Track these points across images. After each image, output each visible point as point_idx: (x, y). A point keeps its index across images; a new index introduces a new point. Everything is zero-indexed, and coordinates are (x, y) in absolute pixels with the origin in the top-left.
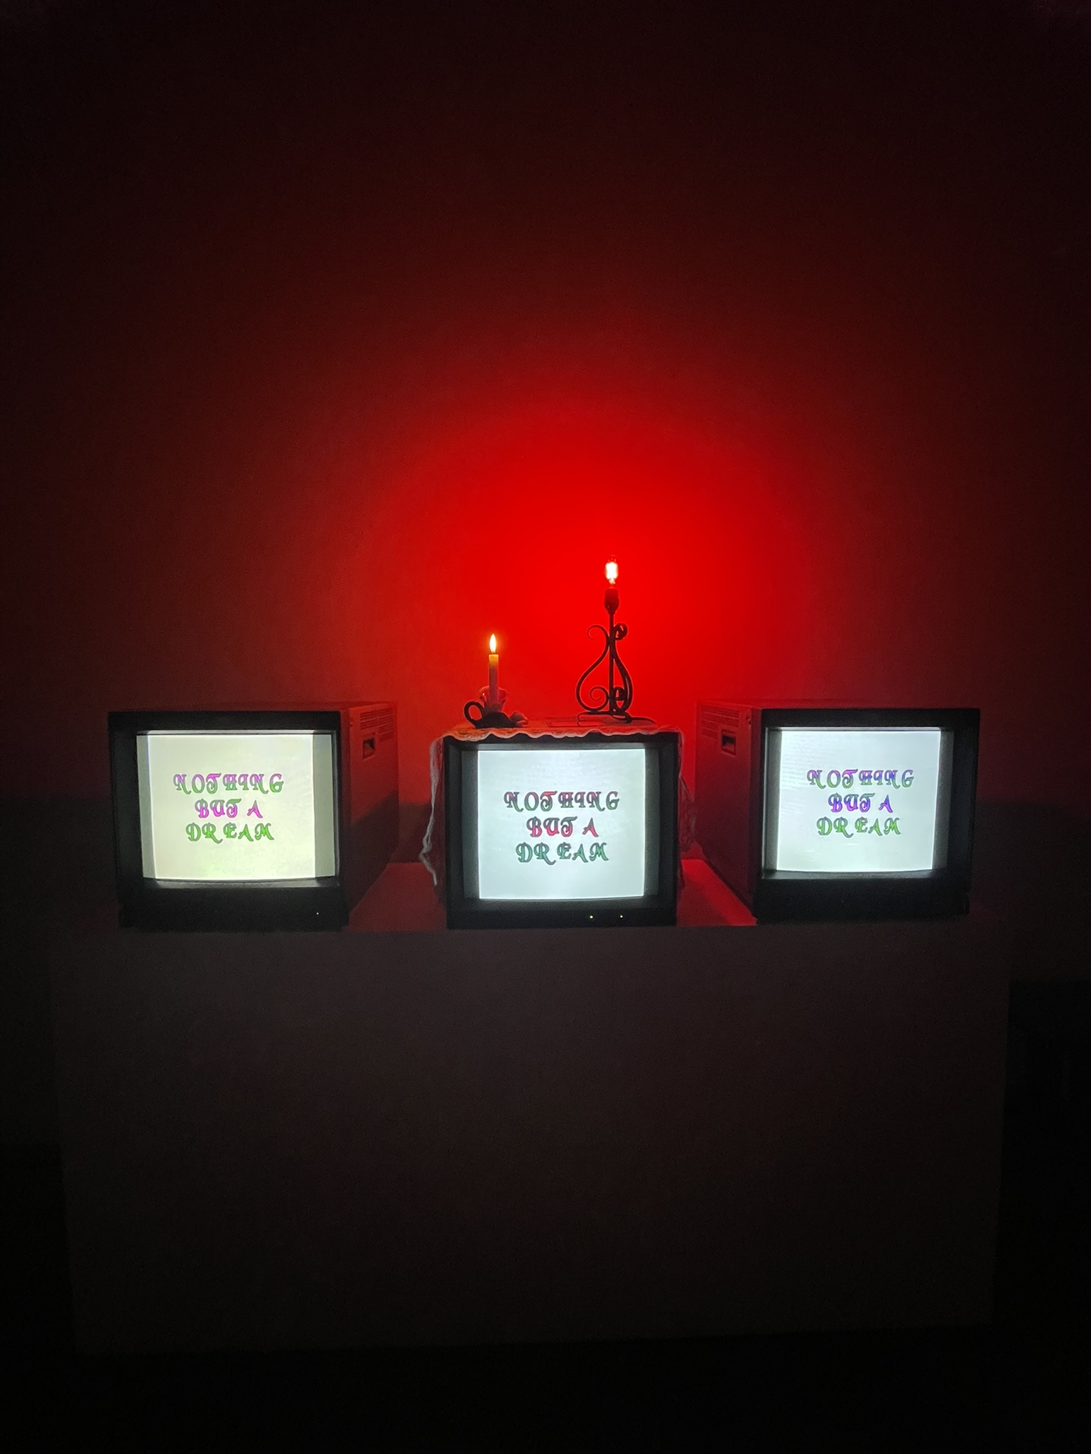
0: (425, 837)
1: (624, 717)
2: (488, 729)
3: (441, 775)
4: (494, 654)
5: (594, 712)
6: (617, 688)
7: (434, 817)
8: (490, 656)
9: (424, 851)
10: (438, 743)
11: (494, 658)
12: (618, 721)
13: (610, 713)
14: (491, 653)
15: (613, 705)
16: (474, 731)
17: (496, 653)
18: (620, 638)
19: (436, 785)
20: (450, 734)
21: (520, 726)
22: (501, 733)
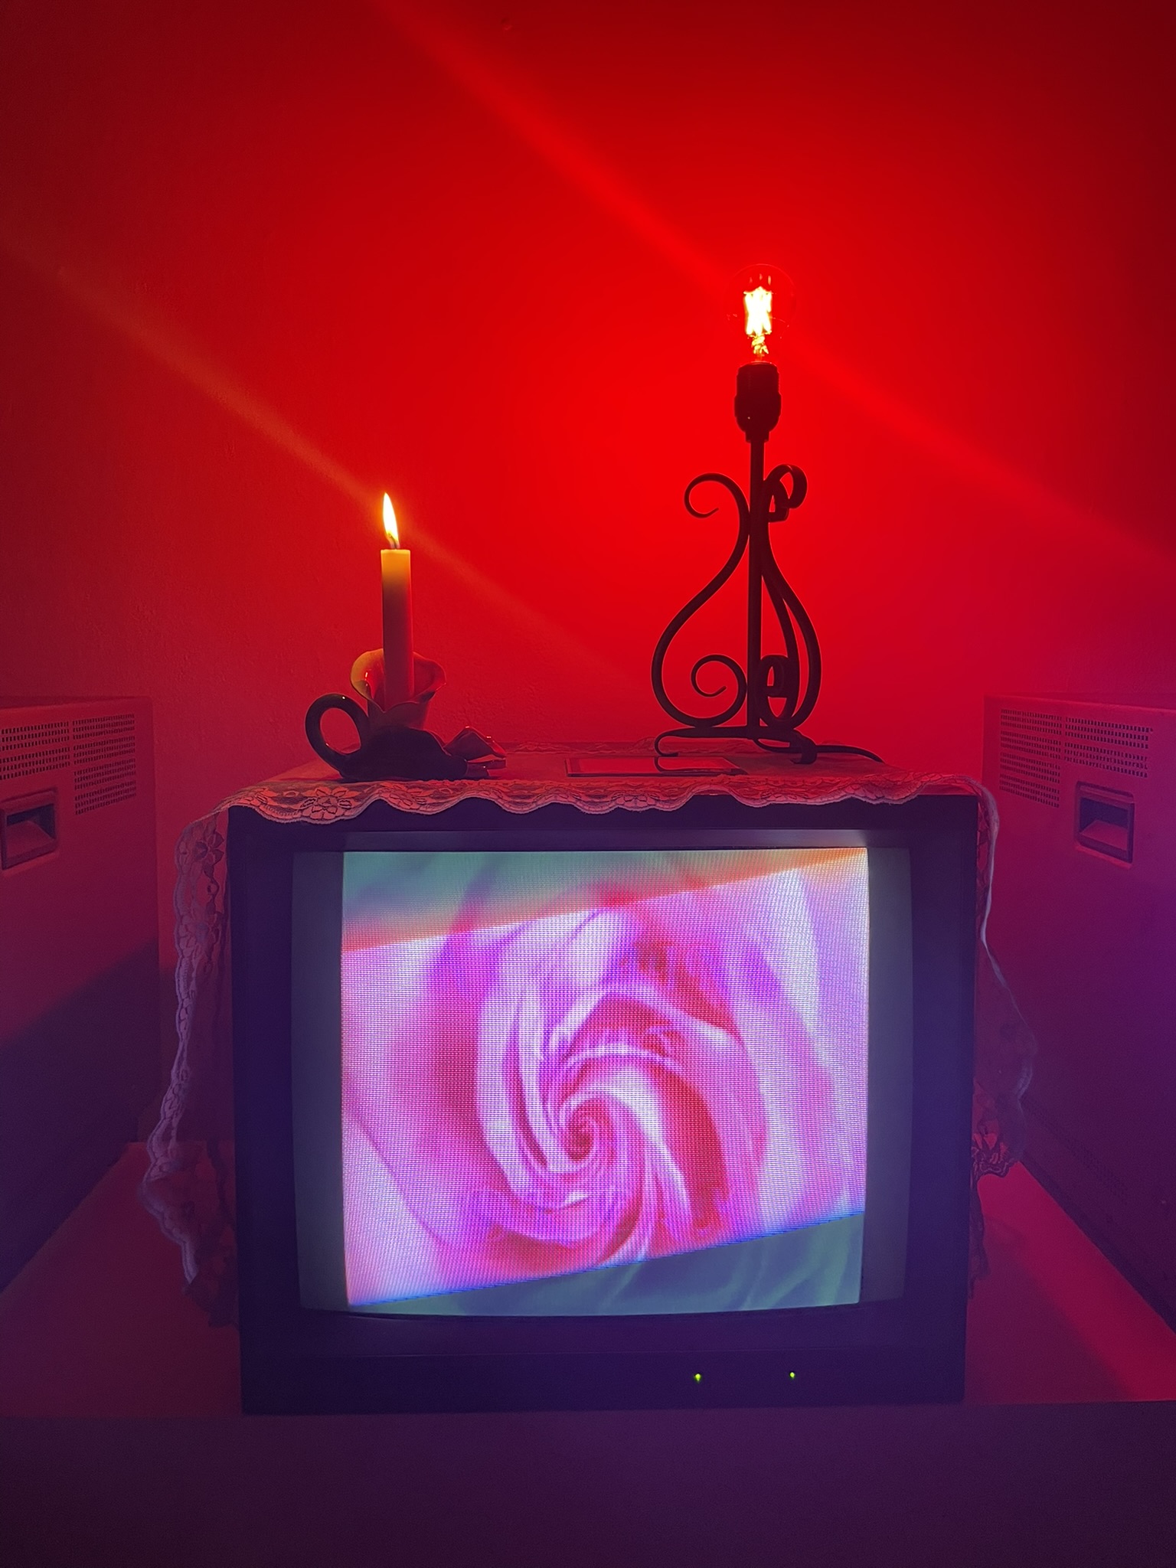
0: (158, 1132)
2: (375, 784)
4: (396, 547)
5: (706, 727)
6: (771, 660)
7: (190, 1063)
8: (383, 552)
9: (154, 1173)
10: (209, 830)
11: (396, 561)
13: (750, 731)
14: (388, 546)
15: (759, 708)
16: (329, 789)
17: (404, 545)
18: (780, 515)
20: (244, 802)
22: (413, 797)
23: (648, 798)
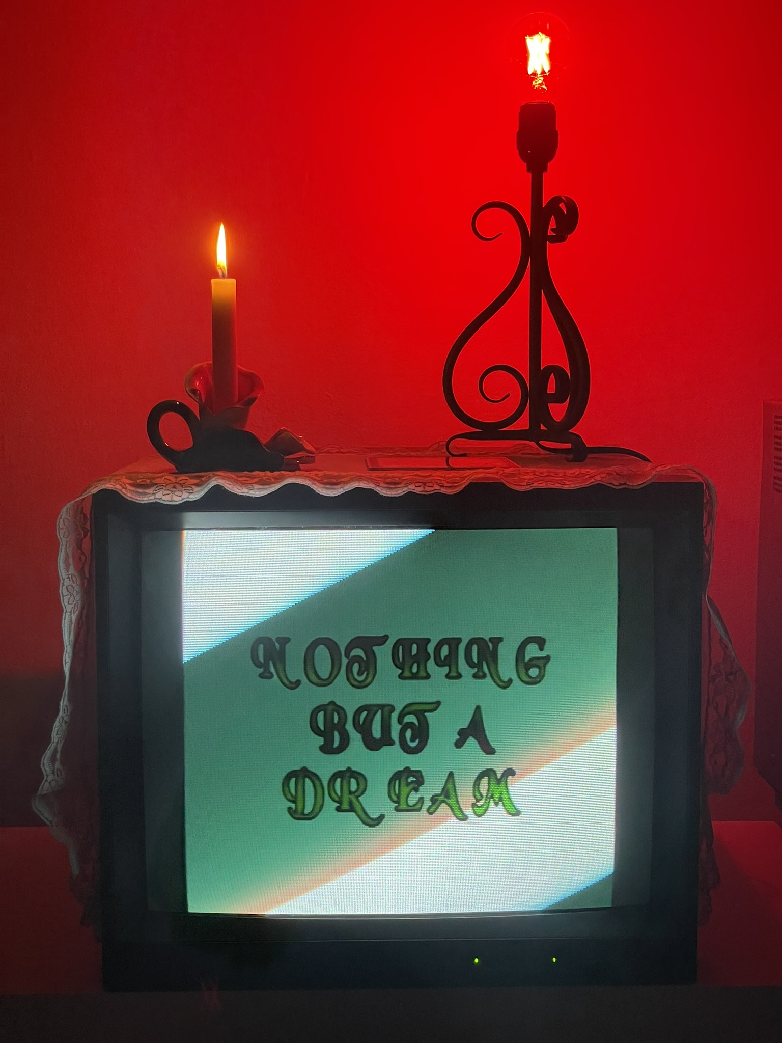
0: (48, 753)
1: (569, 445)
2: (211, 474)
3: (86, 593)
4: (223, 276)
5: (490, 431)
6: (550, 369)
7: (70, 700)
8: (213, 281)
9: (45, 789)
10: (79, 510)
11: (224, 287)
12: (553, 455)
13: (531, 434)
14: (216, 275)
15: (540, 414)
16: (172, 478)
17: (230, 275)
18: (560, 235)
19: (74, 617)
20: (109, 486)
21: (293, 468)
22: (244, 484)
23: (435, 485)
